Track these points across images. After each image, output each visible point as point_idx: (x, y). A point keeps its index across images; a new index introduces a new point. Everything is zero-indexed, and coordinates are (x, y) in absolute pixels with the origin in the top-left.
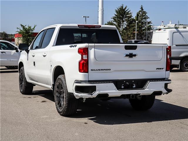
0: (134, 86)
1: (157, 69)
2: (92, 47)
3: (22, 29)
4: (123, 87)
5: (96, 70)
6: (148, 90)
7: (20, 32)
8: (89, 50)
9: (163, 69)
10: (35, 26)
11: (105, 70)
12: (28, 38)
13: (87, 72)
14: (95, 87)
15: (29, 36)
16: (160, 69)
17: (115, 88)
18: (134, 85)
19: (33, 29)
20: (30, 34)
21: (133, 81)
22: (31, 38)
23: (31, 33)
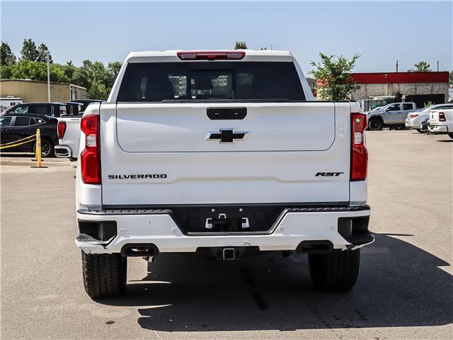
0: (246, 225)
1: (318, 175)
2: (109, 113)
3: (323, 66)
4: (208, 226)
5: (122, 176)
6: (281, 235)
7: (318, 73)
8: (101, 120)
9: (338, 174)
10: (354, 58)
11: (151, 176)
12: (337, 86)
13: (99, 182)
14: (114, 223)
15: (339, 81)
16: (332, 174)
17: (175, 227)
18: (245, 221)
19: (350, 64)
20: (341, 76)
21: (241, 210)
22: (343, 86)
23: (344, 75)
